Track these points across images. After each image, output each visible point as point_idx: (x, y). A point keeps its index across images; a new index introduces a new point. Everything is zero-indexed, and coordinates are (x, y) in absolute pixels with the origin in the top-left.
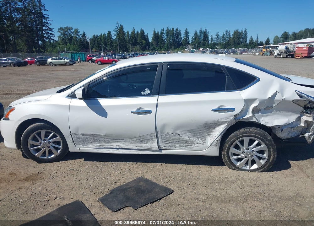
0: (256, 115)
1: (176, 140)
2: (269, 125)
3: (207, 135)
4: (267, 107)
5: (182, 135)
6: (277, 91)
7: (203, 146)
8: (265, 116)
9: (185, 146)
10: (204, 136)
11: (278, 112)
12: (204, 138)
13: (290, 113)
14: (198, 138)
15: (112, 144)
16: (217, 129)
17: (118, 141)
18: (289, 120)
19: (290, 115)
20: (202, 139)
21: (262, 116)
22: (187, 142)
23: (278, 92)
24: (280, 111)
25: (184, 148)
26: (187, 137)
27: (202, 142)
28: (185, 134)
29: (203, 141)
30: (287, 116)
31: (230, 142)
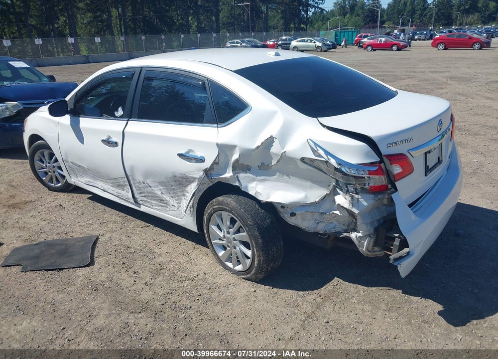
0: (242, 176)
1: (150, 193)
2: (263, 198)
3: (182, 195)
4: (263, 164)
5: (154, 187)
6: (272, 136)
7: (178, 211)
8: (259, 180)
9: (162, 206)
10: (178, 196)
11: (285, 177)
12: (178, 198)
13: (309, 184)
14: (172, 197)
15: (97, 182)
16: (189, 187)
17: (101, 179)
18: (306, 197)
19: (311, 188)
20: (177, 200)
21: (253, 180)
22: (162, 200)
23: (276, 138)
24: (288, 175)
25: (160, 208)
26: (159, 193)
27: (176, 205)
28: (157, 187)
29: (178, 203)
30: (304, 188)
31: (207, 214)
